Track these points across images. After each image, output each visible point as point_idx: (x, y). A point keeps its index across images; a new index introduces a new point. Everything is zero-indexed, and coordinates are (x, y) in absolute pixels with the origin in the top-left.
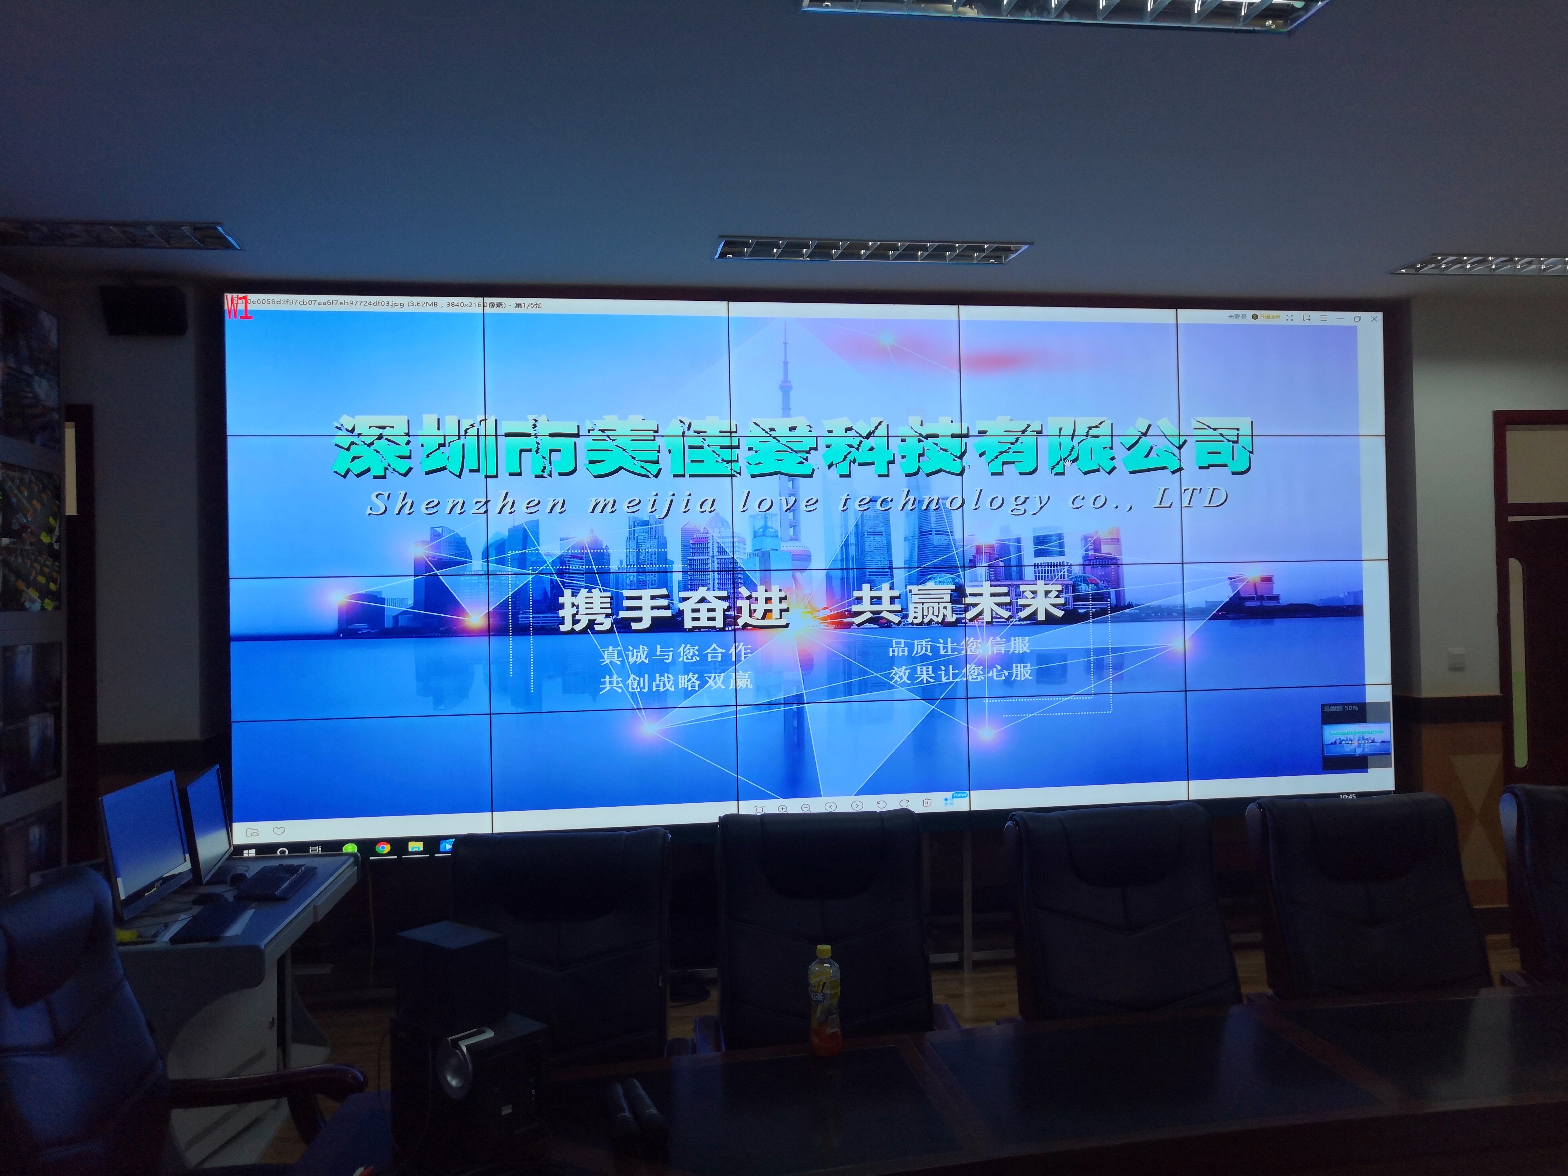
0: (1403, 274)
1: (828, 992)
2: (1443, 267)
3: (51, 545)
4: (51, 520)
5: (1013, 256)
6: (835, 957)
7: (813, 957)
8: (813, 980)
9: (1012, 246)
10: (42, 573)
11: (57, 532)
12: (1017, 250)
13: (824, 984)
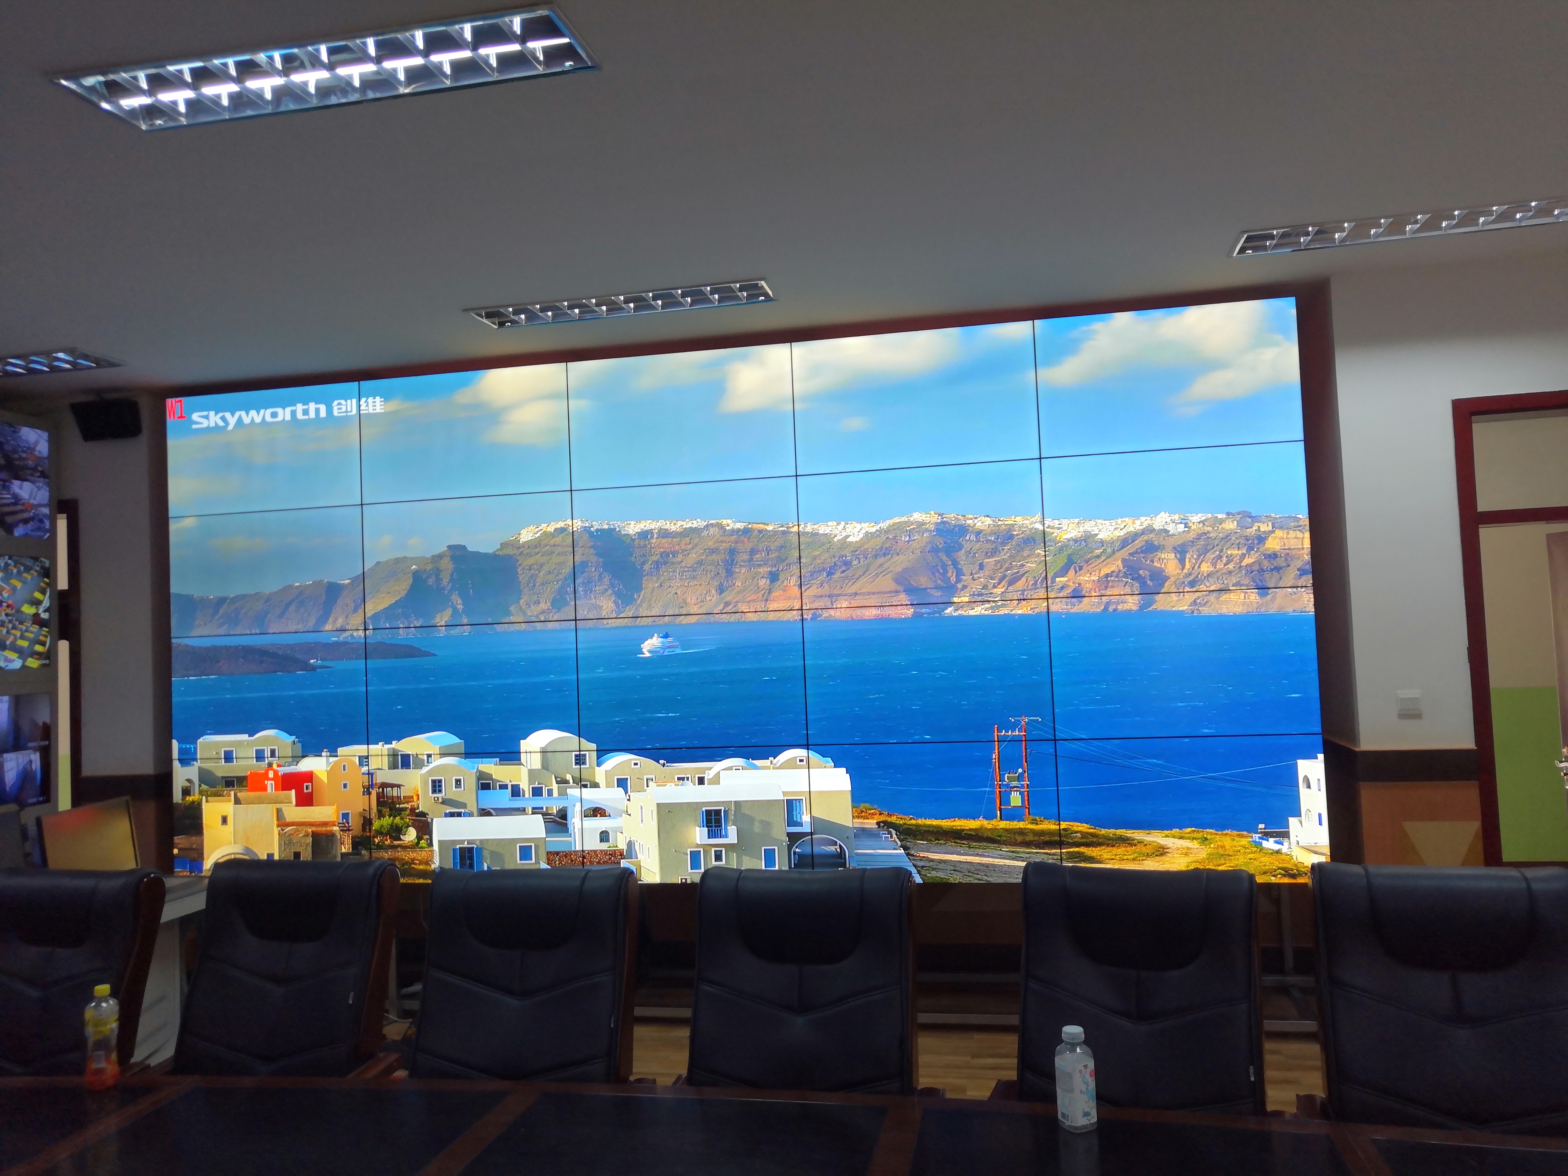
3: (36, 615)
4: (38, 595)
5: (769, 292)
9: (752, 283)
10: (22, 637)
11: (46, 603)
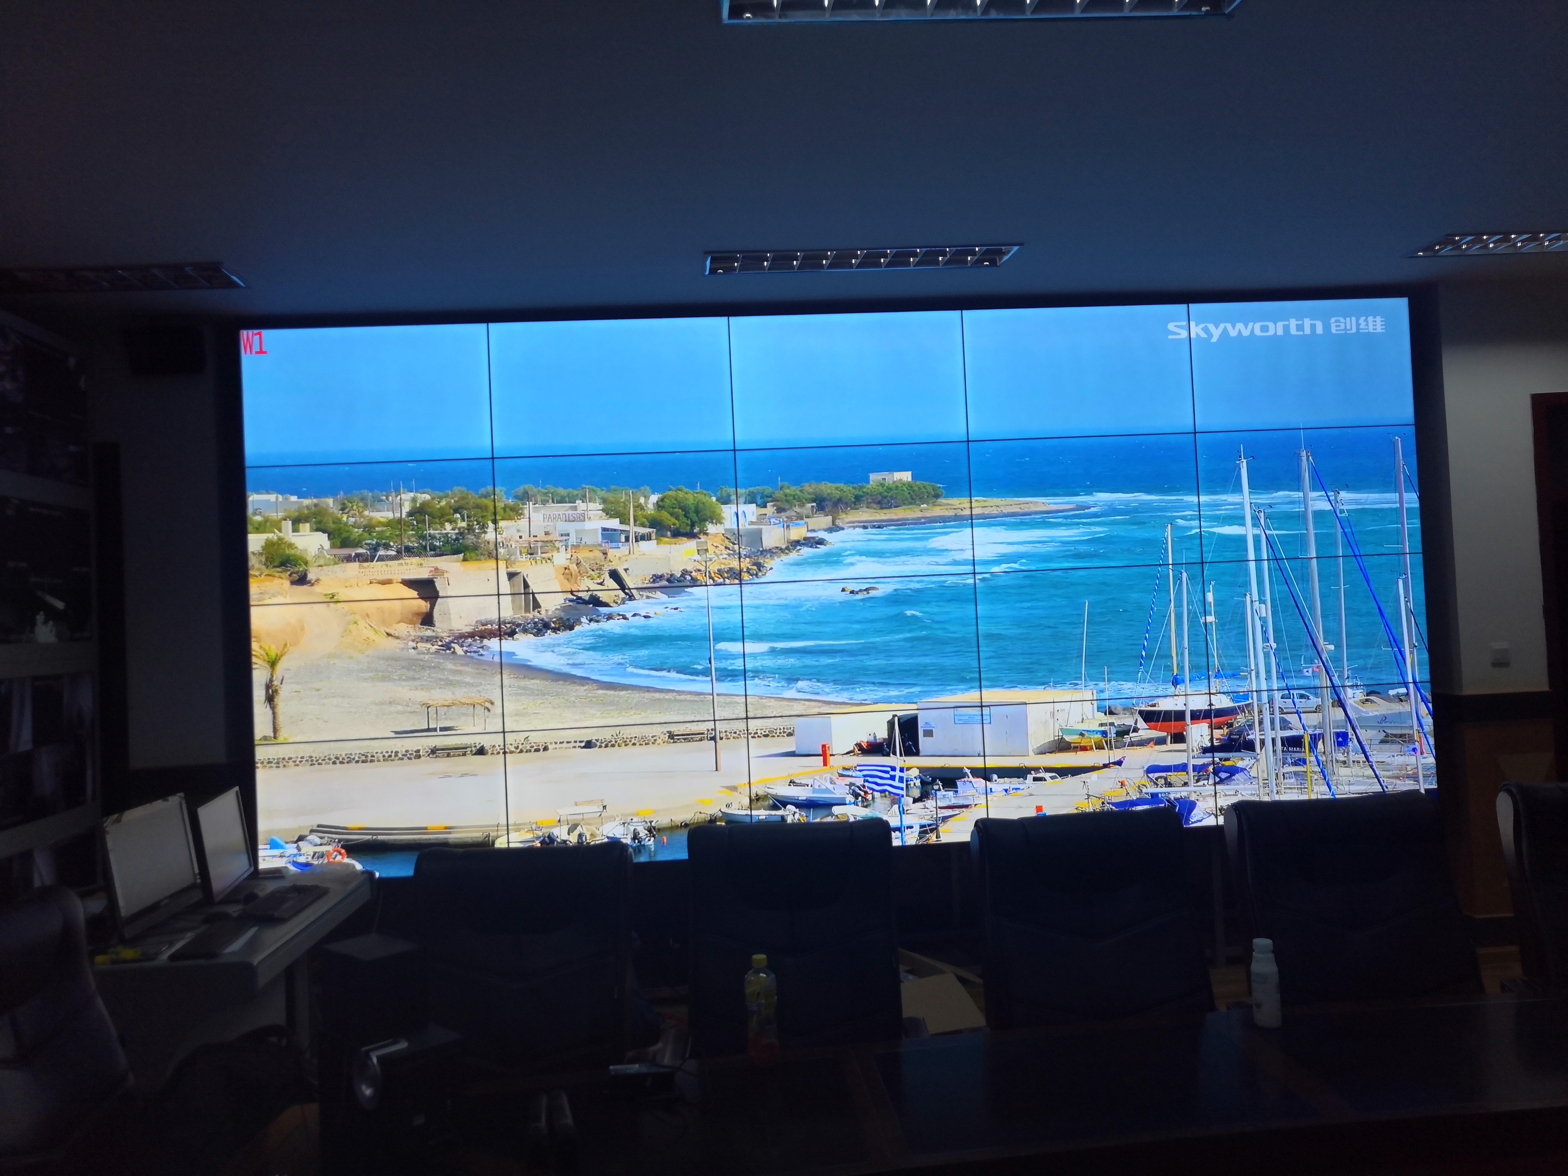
0: (1420, 257)
1: (763, 1001)
2: (1464, 247)
5: (1006, 258)
6: (771, 966)
7: (748, 966)
8: (749, 990)
9: (1003, 248)
12: (1009, 252)
13: (759, 993)
